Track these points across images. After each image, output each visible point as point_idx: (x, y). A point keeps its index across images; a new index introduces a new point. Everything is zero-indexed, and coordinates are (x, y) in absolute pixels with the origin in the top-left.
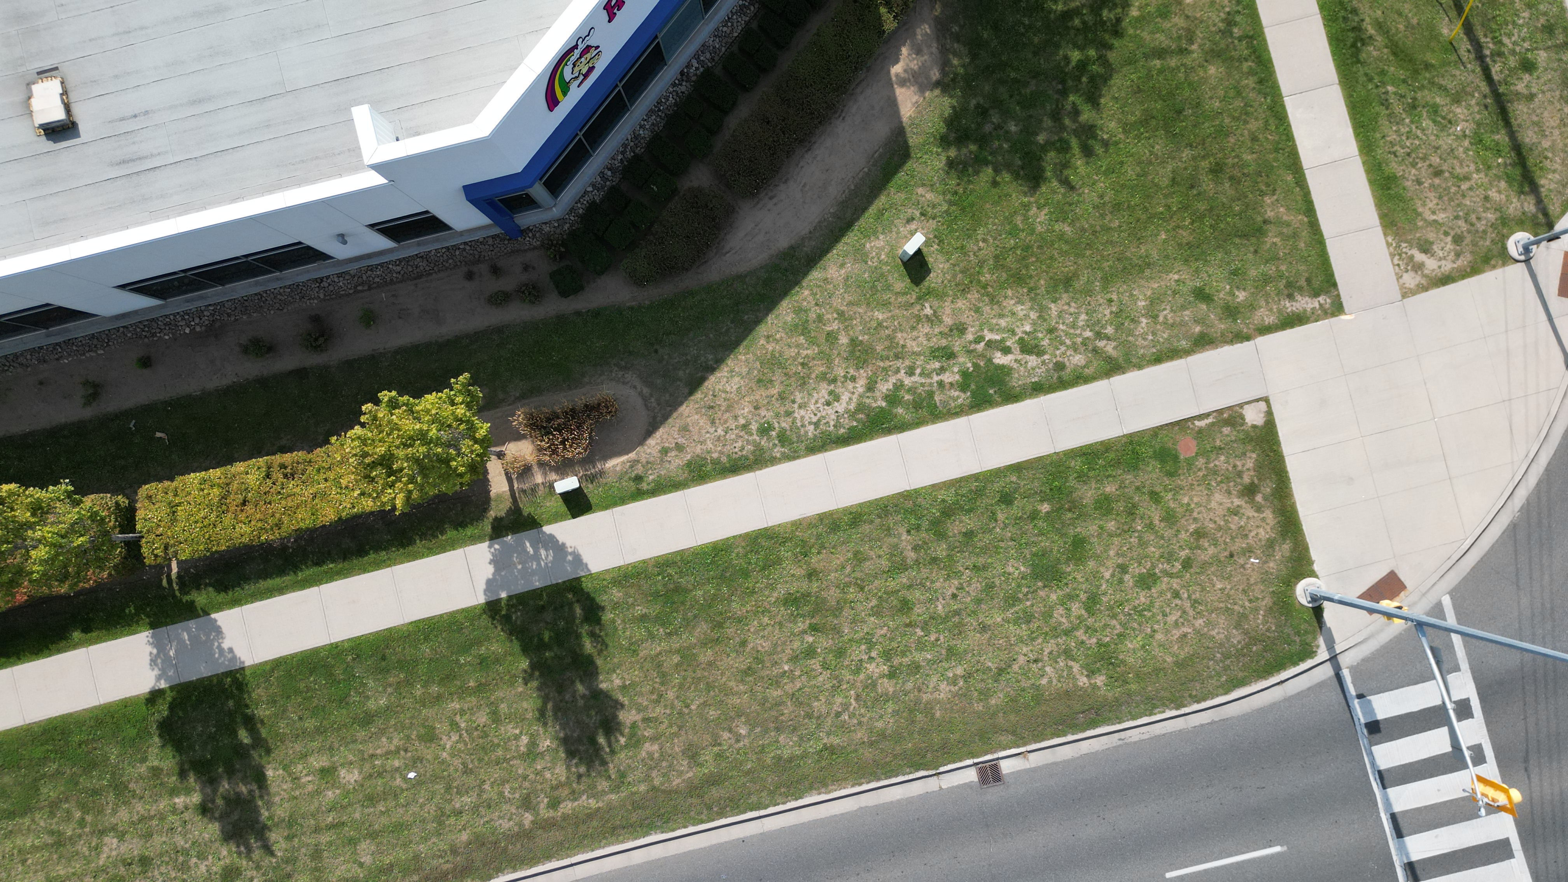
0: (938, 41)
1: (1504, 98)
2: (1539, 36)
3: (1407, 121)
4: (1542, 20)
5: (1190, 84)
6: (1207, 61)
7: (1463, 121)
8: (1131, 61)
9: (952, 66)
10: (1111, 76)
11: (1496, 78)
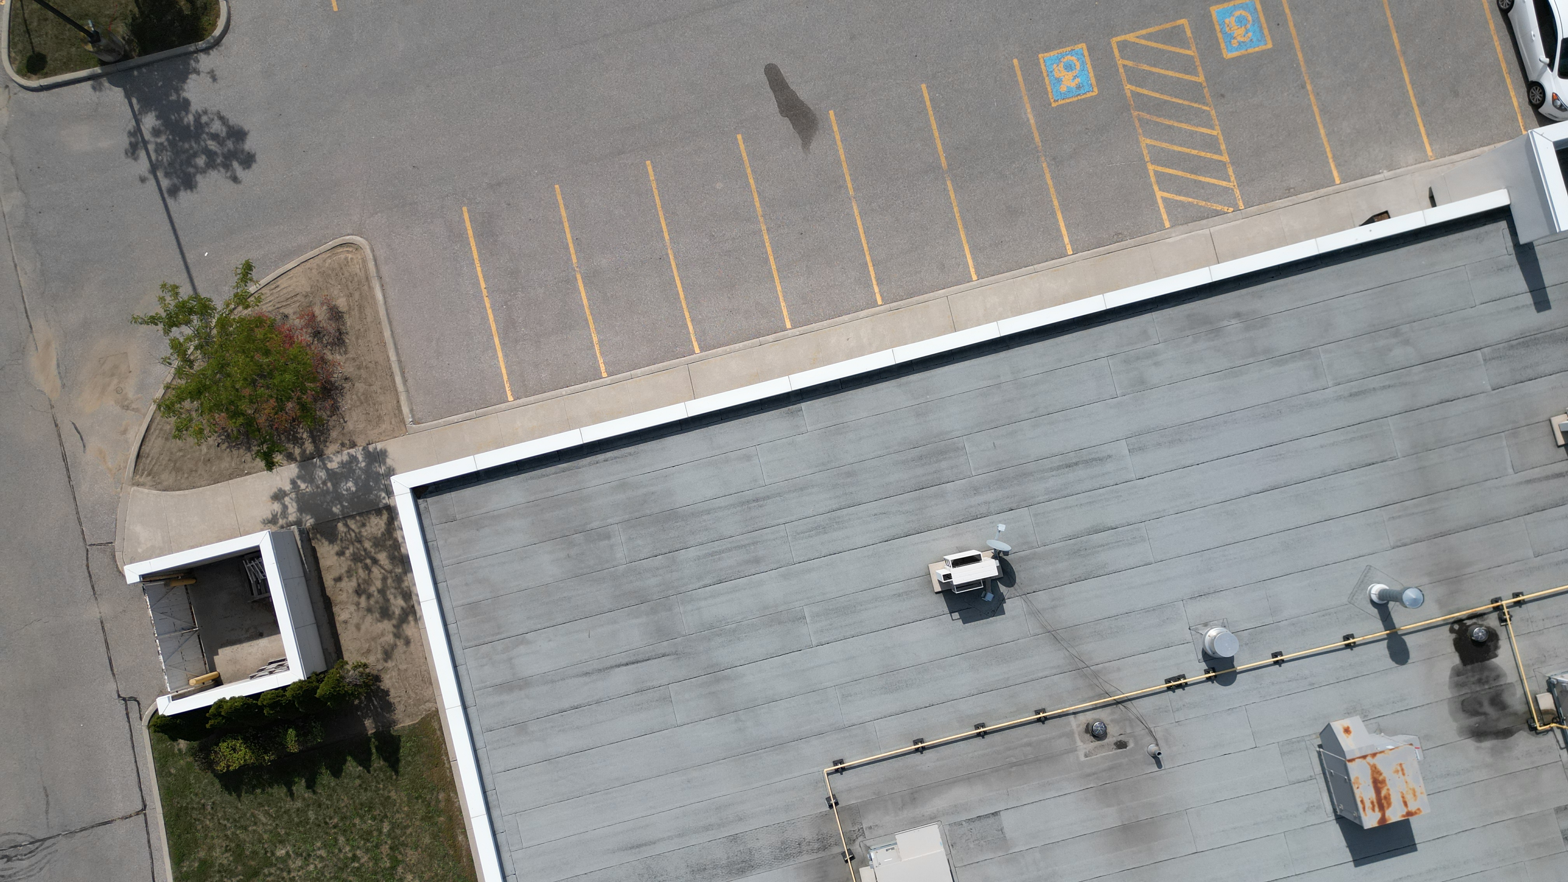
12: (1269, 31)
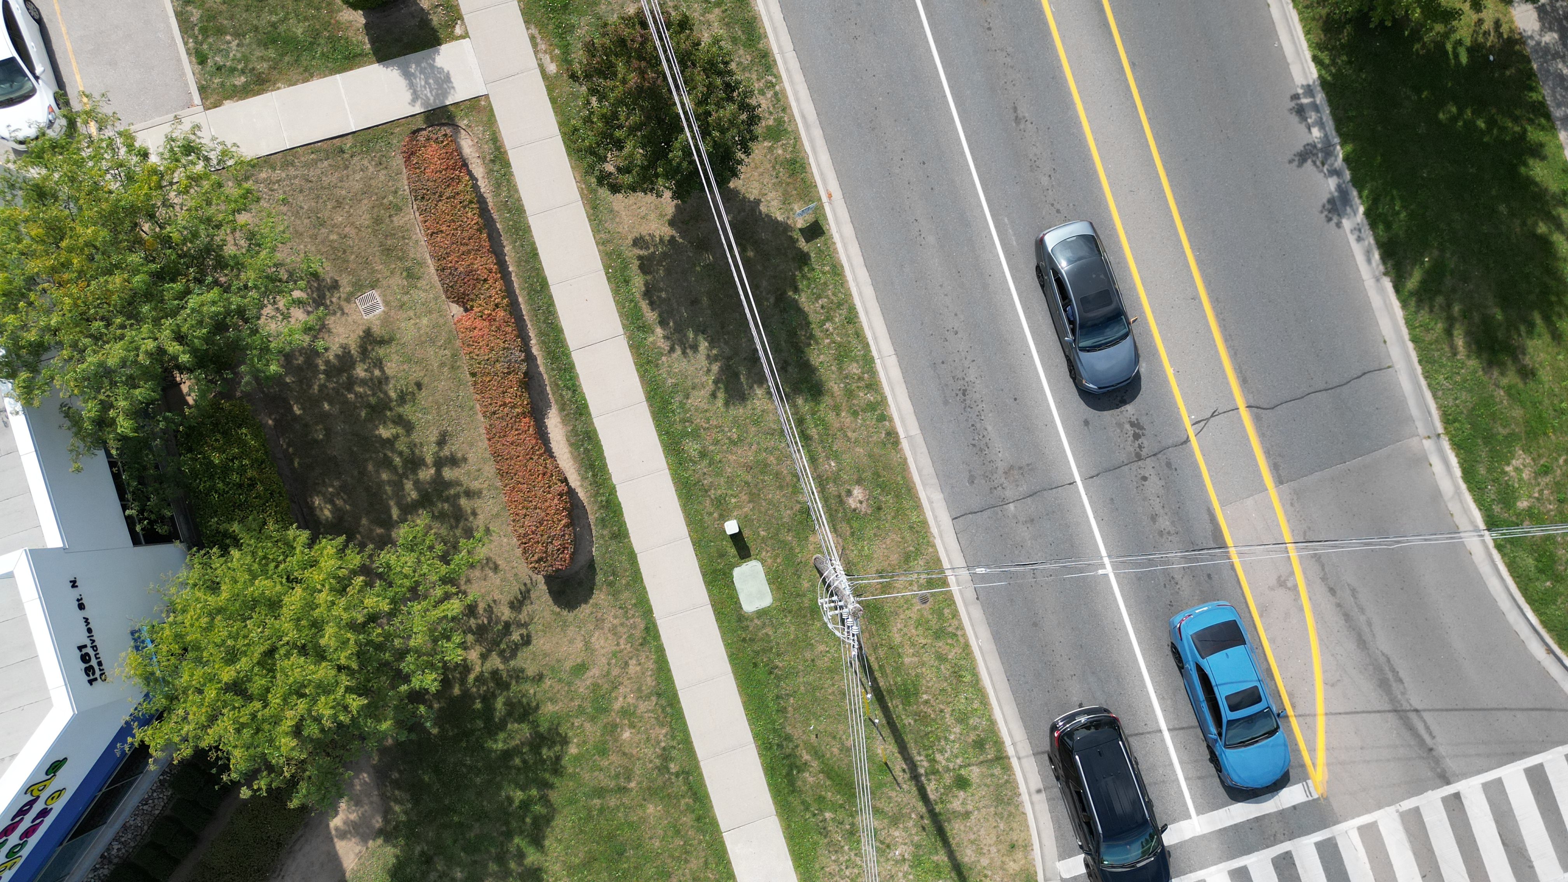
0: (379, 789)
1: (941, 817)
2: (970, 750)
3: (846, 848)
4: (972, 737)
5: (631, 825)
6: (645, 800)
7: (902, 844)
8: (572, 802)
9: (395, 813)
10: (553, 817)
11: (932, 797)
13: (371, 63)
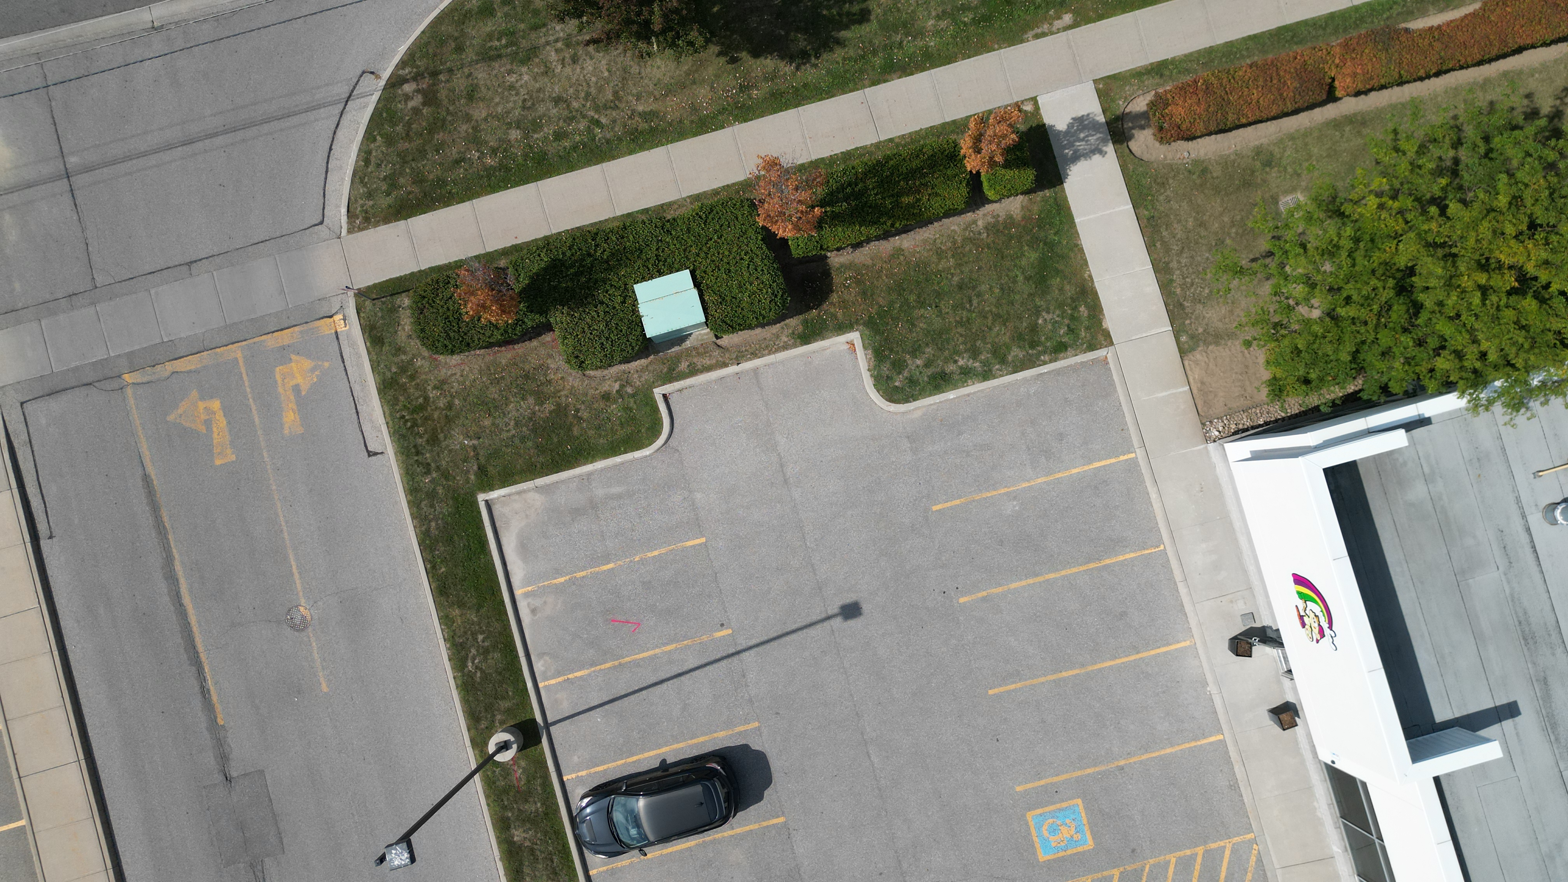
12: (1063, 801)
13: (1063, 190)
